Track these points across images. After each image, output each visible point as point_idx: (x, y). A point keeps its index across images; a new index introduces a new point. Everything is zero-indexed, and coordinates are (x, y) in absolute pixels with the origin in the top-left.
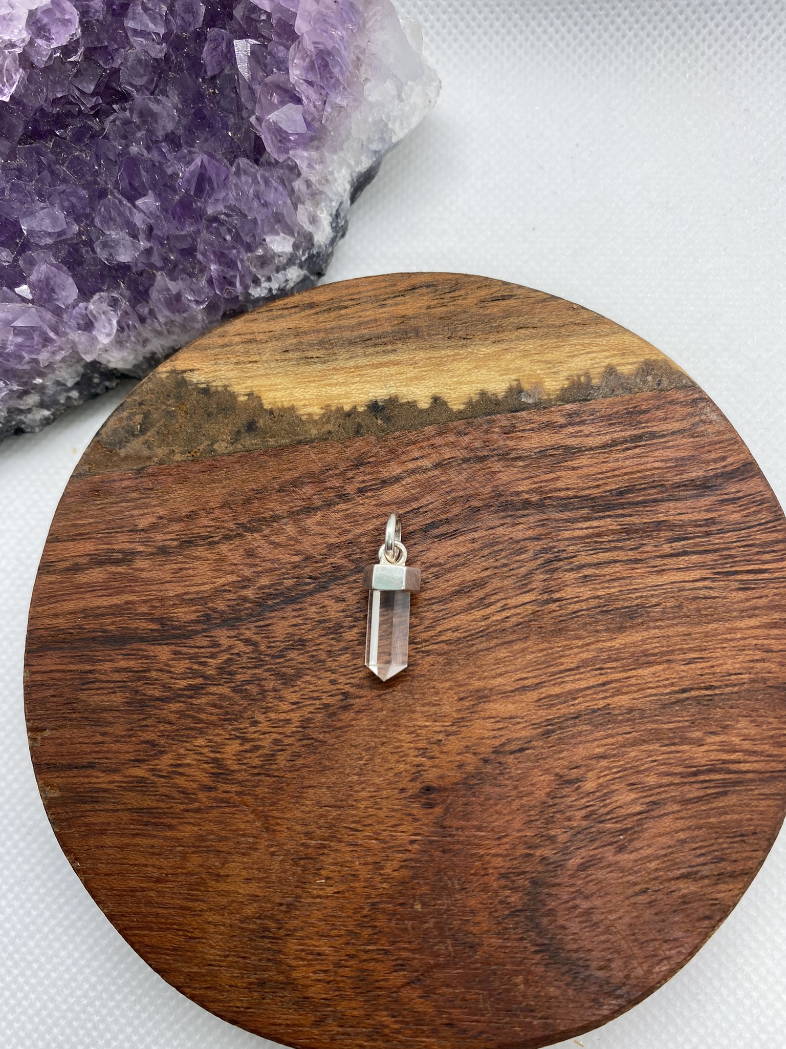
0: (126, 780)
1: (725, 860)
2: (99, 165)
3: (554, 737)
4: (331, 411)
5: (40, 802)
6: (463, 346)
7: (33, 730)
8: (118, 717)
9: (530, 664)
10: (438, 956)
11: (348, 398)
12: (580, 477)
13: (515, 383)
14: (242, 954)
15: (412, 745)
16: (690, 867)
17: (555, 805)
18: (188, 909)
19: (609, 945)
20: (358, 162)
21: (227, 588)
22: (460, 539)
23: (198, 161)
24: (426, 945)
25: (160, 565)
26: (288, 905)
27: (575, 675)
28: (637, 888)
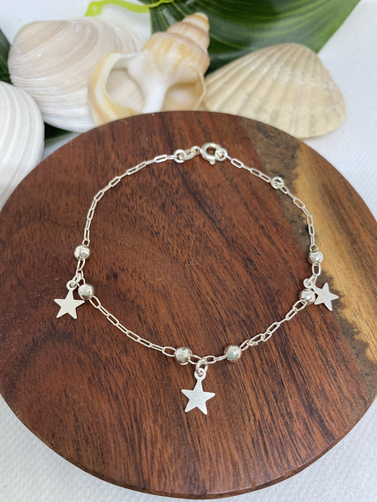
0: (109, 153)
1: (86, 444)
6: (354, 265)
7: (128, 119)
8: (137, 147)
9: (187, 319)
13: (342, 294)
15: (137, 266)
22: (248, 276)
26: (56, 222)
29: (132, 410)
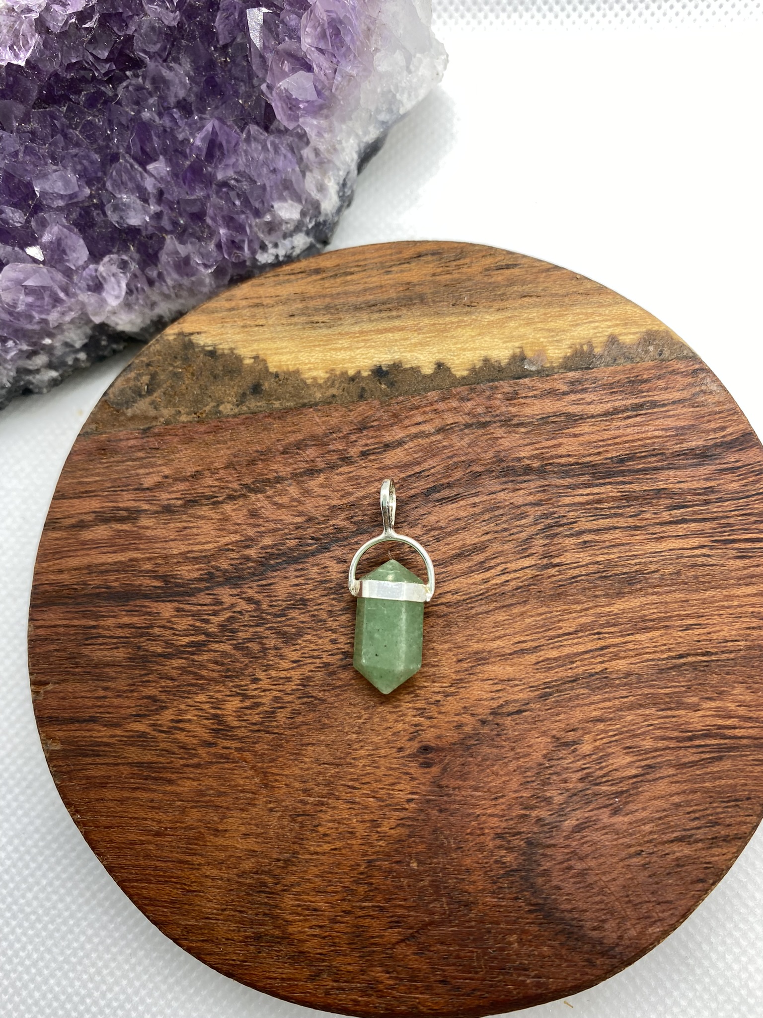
0: (127, 734)
1: (719, 824)
2: (112, 130)
3: (552, 699)
4: (336, 375)
5: (42, 756)
6: (467, 313)
7: (36, 683)
8: (121, 672)
9: (528, 628)
10: (433, 914)
11: (352, 363)
12: (582, 444)
13: (518, 350)
14: (239, 908)
15: (410, 705)
16: (685, 830)
17: (551, 767)
18: (187, 862)
19: (603, 907)
20: (366, 133)
21: (230, 547)
22: (462, 503)
23: (209, 127)
24: (421, 903)
25: (165, 524)
26: (285, 861)
27: (573, 639)
28: (632, 850)
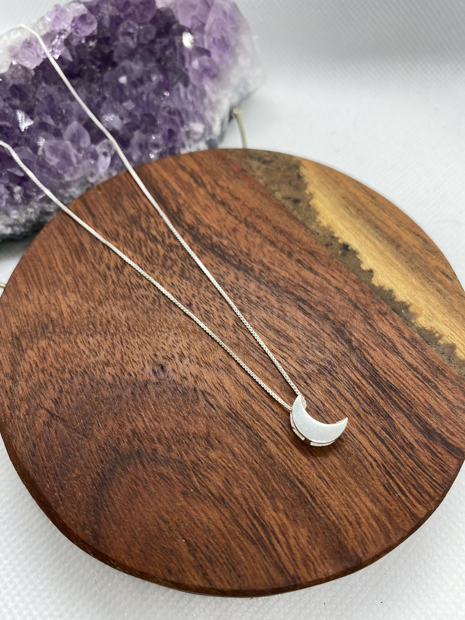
1: (212, 565)
3: (230, 420)
4: (329, 229)
6: (408, 270)
10: (71, 420)
11: (341, 233)
12: (383, 361)
13: (409, 303)
14: (29, 322)
15: (182, 348)
16: (196, 544)
17: (190, 440)
21: (212, 229)
22: (306, 318)
25: (206, 198)
26: (65, 331)
27: (272, 414)
29: (245, 507)
